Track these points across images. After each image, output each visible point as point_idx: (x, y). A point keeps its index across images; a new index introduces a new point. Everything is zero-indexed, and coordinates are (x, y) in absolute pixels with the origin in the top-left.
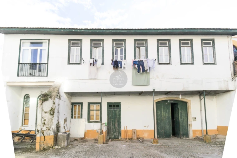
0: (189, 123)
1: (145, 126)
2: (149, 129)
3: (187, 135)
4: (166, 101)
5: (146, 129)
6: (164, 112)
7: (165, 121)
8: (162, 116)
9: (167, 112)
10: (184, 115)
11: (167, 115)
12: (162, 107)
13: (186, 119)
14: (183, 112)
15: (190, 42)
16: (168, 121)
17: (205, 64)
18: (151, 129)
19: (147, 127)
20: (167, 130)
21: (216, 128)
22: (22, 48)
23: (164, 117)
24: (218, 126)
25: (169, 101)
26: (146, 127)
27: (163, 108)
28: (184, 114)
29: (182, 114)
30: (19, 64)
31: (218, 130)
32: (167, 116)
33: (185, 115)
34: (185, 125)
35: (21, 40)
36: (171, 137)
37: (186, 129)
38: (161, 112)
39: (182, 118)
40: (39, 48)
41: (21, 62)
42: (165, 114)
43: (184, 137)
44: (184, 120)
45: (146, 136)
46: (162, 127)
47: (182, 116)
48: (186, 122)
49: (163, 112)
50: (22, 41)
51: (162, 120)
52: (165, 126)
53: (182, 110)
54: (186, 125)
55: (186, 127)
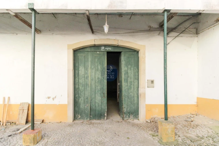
0: (141, 91)
1: (49, 98)
2: (58, 103)
3: (135, 113)
4: (96, 47)
5: (50, 102)
6: (92, 69)
7: (94, 87)
8: (87, 78)
9: (98, 70)
10: (132, 76)
11: (98, 75)
13: (136, 83)
14: (131, 69)
16: (99, 88)
18: (60, 103)
19: (53, 99)
20: (97, 105)
21: (194, 102)
23: (92, 80)
24: (198, 98)
26: (51, 99)
27: (92, 62)
28: (133, 74)
29: (129, 74)
31: (197, 106)
32: (98, 78)
33: (135, 75)
34: (133, 95)
36: (104, 118)
37: (135, 102)
38: (86, 69)
39: (127, 82)
42: (93, 74)
43: (129, 117)
44: (132, 86)
46: (87, 98)
47: (128, 77)
48: (136, 90)
49: (89, 70)
51: (87, 84)
52: (93, 96)
53: (129, 67)
54: (136, 95)
55: (136, 98)
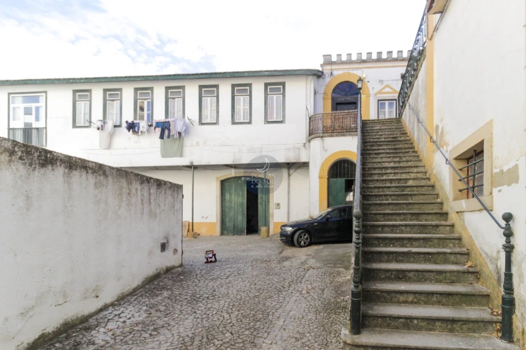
1: (203, 218)
2: (209, 222)
4: (239, 178)
5: (204, 220)
6: (235, 195)
7: (236, 209)
8: (232, 202)
9: (239, 195)
11: (240, 200)
12: (233, 187)
15: (248, 88)
16: (240, 210)
17: (269, 122)
19: (206, 218)
20: (238, 223)
22: (12, 106)
23: (235, 204)
25: (243, 178)
27: (235, 190)
30: (9, 129)
32: (240, 202)
35: (9, 94)
36: (244, 233)
38: (231, 195)
40: (33, 105)
41: (11, 127)
42: (236, 199)
44: (266, 208)
45: (203, 231)
46: (232, 218)
49: (233, 196)
50: (11, 95)
51: (231, 207)
52: (236, 216)
